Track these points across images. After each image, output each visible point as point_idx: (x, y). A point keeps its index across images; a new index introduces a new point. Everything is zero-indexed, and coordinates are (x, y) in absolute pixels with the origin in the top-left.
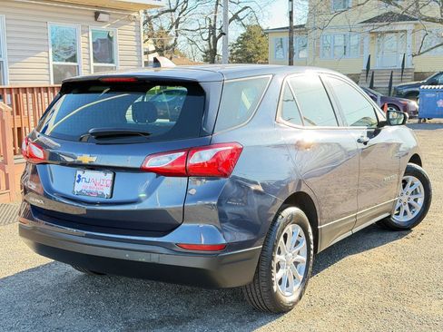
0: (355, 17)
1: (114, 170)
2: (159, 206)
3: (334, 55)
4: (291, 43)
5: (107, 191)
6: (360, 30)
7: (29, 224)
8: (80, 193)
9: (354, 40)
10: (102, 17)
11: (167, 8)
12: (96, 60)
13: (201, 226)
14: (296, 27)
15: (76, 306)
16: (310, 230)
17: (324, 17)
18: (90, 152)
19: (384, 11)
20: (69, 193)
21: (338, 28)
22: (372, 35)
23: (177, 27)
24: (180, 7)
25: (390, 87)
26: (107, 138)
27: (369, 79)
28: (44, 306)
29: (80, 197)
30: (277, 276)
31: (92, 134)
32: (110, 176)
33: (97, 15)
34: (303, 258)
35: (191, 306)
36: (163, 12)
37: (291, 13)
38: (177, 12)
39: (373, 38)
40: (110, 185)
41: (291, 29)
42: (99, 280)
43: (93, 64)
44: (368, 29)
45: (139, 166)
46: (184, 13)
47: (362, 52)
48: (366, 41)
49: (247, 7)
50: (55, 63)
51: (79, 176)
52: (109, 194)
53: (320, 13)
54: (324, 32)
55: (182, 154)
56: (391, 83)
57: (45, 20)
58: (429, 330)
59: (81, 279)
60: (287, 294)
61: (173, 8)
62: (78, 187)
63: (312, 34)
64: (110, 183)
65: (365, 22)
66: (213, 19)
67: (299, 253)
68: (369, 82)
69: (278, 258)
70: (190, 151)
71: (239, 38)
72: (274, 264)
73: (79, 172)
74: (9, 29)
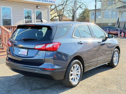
0: (114, 7)
1: (28, 49)
2: (41, 58)
3: (109, 17)
4: (95, 14)
5: (26, 54)
6: (116, 10)
7: (8, 62)
8: (20, 54)
9: (114, 13)
10: (38, 7)
11: (61, 4)
12: (37, 19)
13: (50, 64)
14: (97, 9)
15: (19, 84)
16: (82, 66)
17: (105, 7)
18: (22, 44)
19: (123, 5)
20: (17, 54)
21: (109, 10)
22: (119, 12)
23: (64, 9)
24: (65, 4)
25: (124, 27)
26: (26, 40)
27: (118, 24)
28: (12, 83)
29: (20, 55)
30: (71, 77)
31: (23, 39)
32: (27, 50)
33: (37, 7)
34: (79, 73)
35: (49, 85)
36: (60, 5)
37: (96, 5)
38: (64, 5)
39: (120, 13)
40: (27, 53)
41: (96, 10)
42: (27, 77)
43: (36, 20)
44: (118, 10)
45: (34, 48)
46: (66, 5)
47: (117, 17)
48: (118, 13)
49: (83, 4)
50: (25, 20)
51: (20, 50)
52: (26, 55)
53: (104, 5)
54: (105, 11)
55: (44, 45)
56: (125, 26)
57: (23, 8)
58: (110, 93)
59: (23, 77)
60: (74, 82)
61: (63, 4)
62: (19, 53)
63: (102, 11)
64: (27, 52)
65: (117, 8)
66: (73, 7)
67: (78, 72)
68: (118, 25)
69: (71, 73)
70: (46, 44)
71: (82, 12)
72: (70, 74)
73: (20, 49)
74: (13, 10)
